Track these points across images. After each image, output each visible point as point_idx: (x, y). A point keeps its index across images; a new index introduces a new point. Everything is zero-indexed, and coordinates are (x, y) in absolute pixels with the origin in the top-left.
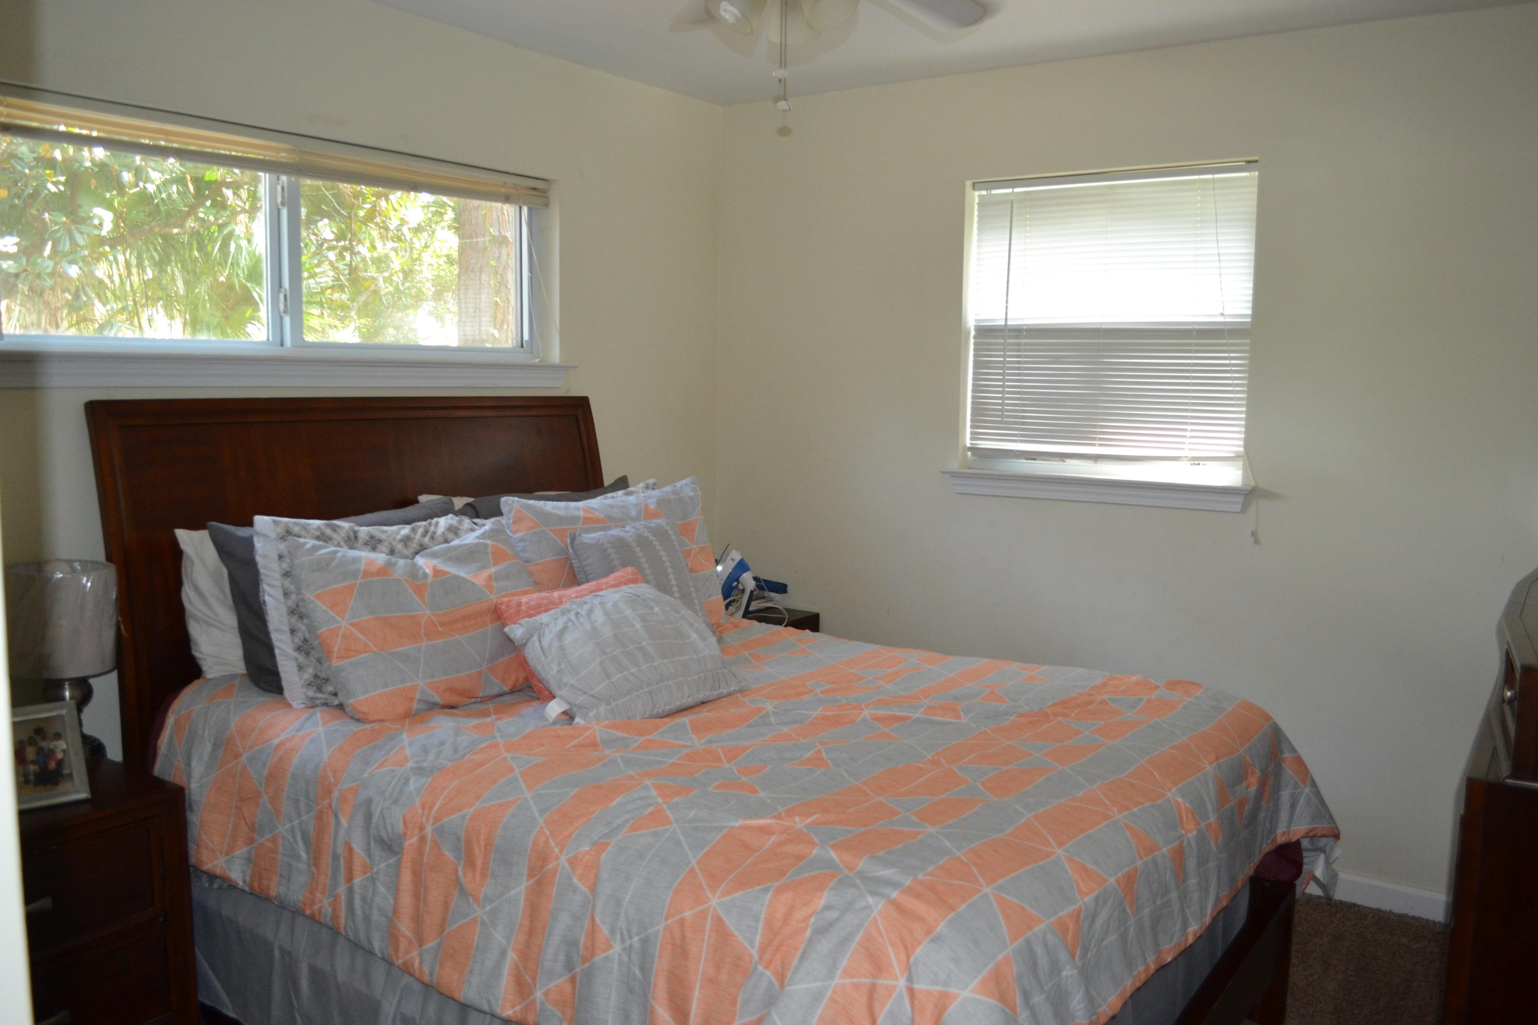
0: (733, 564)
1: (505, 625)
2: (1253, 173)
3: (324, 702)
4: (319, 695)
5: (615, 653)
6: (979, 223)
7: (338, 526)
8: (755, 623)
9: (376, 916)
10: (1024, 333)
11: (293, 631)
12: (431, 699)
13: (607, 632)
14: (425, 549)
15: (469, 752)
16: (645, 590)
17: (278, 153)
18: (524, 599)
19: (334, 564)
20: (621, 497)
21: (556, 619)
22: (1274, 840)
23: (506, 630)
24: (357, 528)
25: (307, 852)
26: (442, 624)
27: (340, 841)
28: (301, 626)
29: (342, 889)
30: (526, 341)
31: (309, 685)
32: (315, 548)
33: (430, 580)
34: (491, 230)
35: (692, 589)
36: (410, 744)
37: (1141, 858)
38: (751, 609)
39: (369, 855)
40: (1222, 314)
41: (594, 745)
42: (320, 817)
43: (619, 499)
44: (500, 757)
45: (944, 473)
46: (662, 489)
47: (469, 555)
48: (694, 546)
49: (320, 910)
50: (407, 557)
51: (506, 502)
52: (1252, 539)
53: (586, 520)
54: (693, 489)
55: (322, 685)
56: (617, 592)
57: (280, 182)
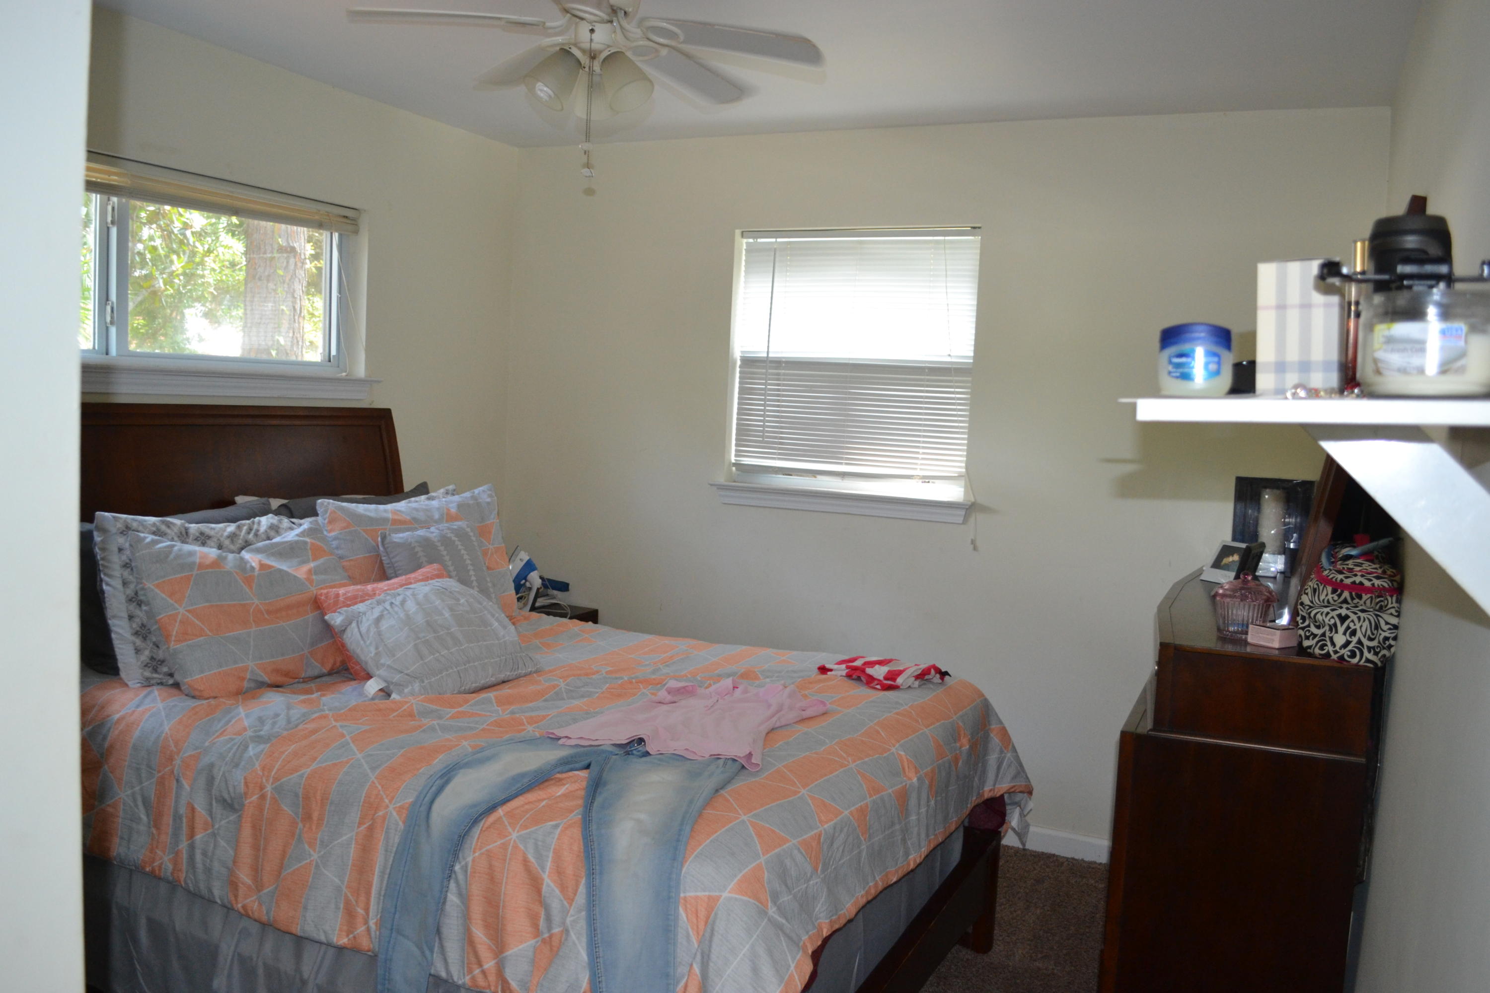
0: (522, 564)
1: (324, 614)
2: (977, 237)
3: (159, 682)
4: (155, 675)
5: (428, 638)
6: (746, 266)
7: (172, 523)
8: (544, 616)
9: (216, 866)
10: (784, 365)
11: (131, 617)
12: (261, 679)
13: (420, 619)
14: (250, 545)
15: (302, 722)
16: (451, 584)
17: (109, 176)
18: (341, 591)
19: (172, 556)
20: (424, 502)
21: (372, 608)
22: (983, 795)
23: (326, 617)
24: (187, 525)
25: (148, 816)
26: (269, 612)
27: (183, 802)
28: (141, 614)
29: (184, 845)
30: (333, 356)
31: (146, 666)
32: (154, 542)
33: (256, 573)
34: (280, 240)
35: (490, 585)
36: (247, 716)
37: (871, 796)
38: (537, 604)
39: (211, 813)
40: (949, 355)
41: (411, 715)
42: (161, 782)
43: (422, 503)
44: (331, 726)
45: (711, 485)
46: (461, 495)
47: (290, 551)
48: (491, 547)
49: (160, 867)
50: (233, 552)
51: (322, 504)
52: (972, 546)
53: (395, 522)
54: (490, 496)
55: (159, 666)
56: (426, 585)
57: (111, 202)
